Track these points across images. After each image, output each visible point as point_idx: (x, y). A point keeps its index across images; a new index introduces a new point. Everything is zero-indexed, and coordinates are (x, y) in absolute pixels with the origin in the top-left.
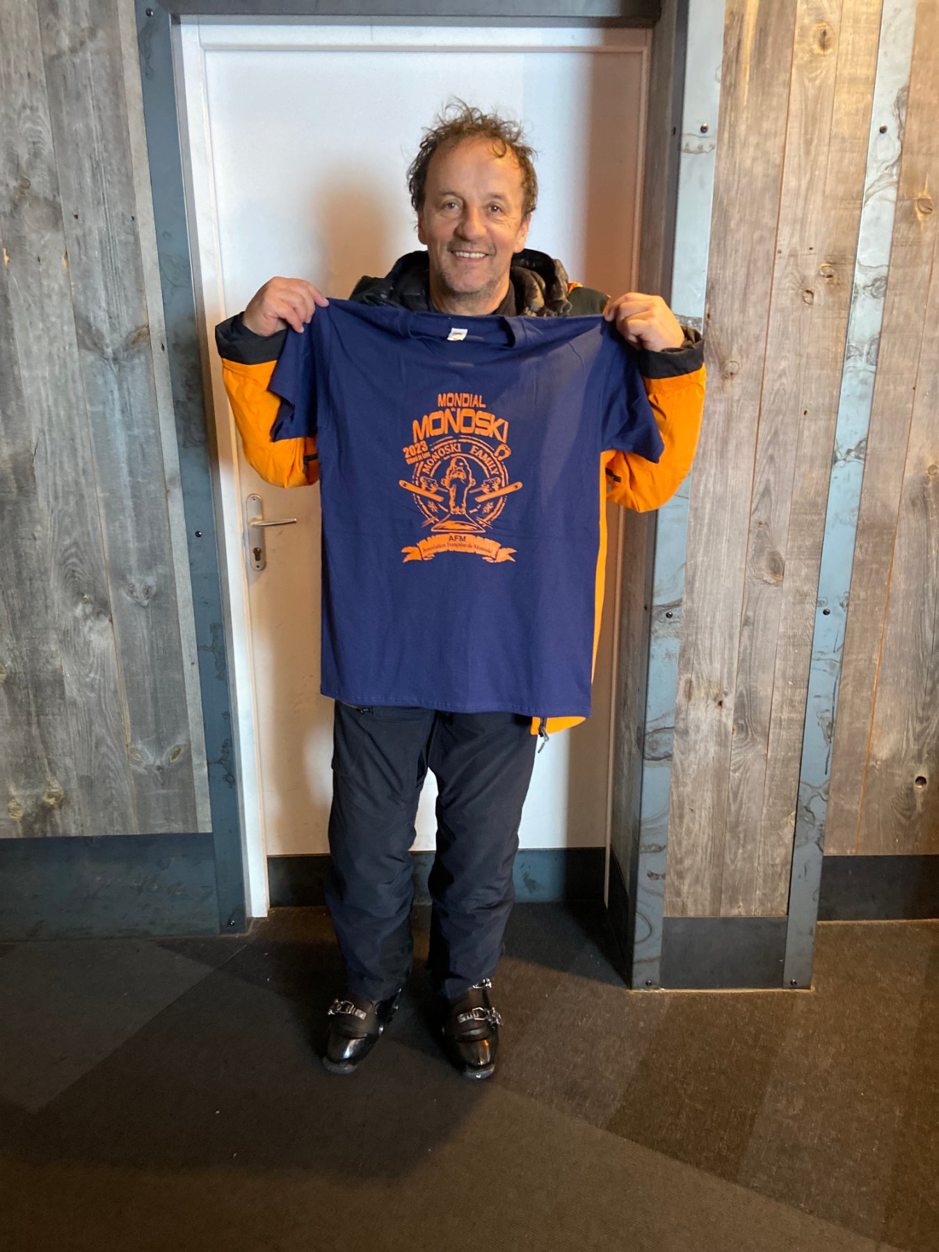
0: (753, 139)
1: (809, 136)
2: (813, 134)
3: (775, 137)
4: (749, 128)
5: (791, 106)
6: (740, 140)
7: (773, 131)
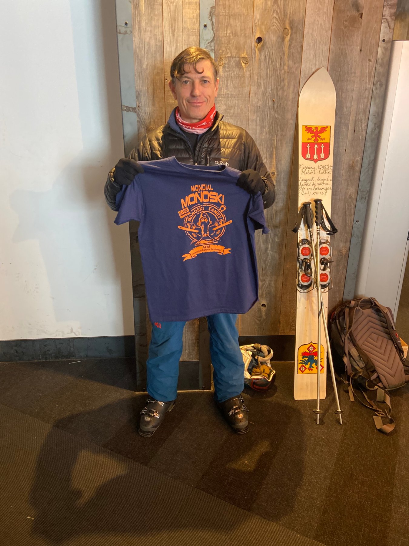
0: (149, 29)
1: (174, 28)
2: (175, 27)
3: (158, 28)
4: (146, 24)
5: (164, 14)
6: (143, 29)
7: (157, 25)
